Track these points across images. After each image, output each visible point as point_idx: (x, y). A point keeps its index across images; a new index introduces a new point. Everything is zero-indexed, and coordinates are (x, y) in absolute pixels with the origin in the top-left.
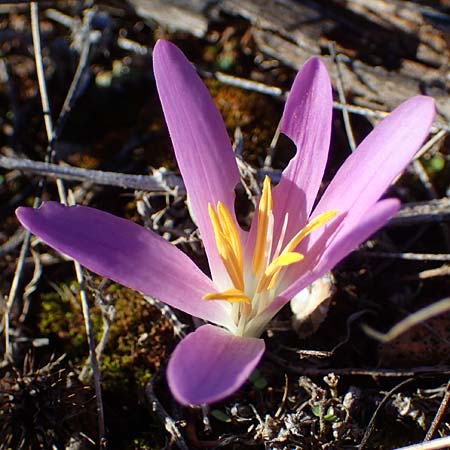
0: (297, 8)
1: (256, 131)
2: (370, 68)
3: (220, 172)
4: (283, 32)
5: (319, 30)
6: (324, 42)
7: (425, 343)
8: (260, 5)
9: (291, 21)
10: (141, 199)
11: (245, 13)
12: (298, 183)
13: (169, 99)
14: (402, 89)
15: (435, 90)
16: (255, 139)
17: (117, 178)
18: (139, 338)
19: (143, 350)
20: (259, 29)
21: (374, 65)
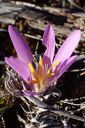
0: (37, 14)
1: (32, 45)
2: (57, 26)
3: (28, 56)
4: (34, 20)
5: (43, 18)
6: (45, 21)
7: (82, 91)
8: (28, 14)
9: (36, 17)
10: (7, 67)
11: (24, 17)
12: (48, 56)
13: (14, 40)
14: (66, 30)
15: (74, 29)
16: (32, 48)
17: (1, 62)
18: (12, 101)
19: (14, 104)
20: (28, 20)
21: (58, 25)
